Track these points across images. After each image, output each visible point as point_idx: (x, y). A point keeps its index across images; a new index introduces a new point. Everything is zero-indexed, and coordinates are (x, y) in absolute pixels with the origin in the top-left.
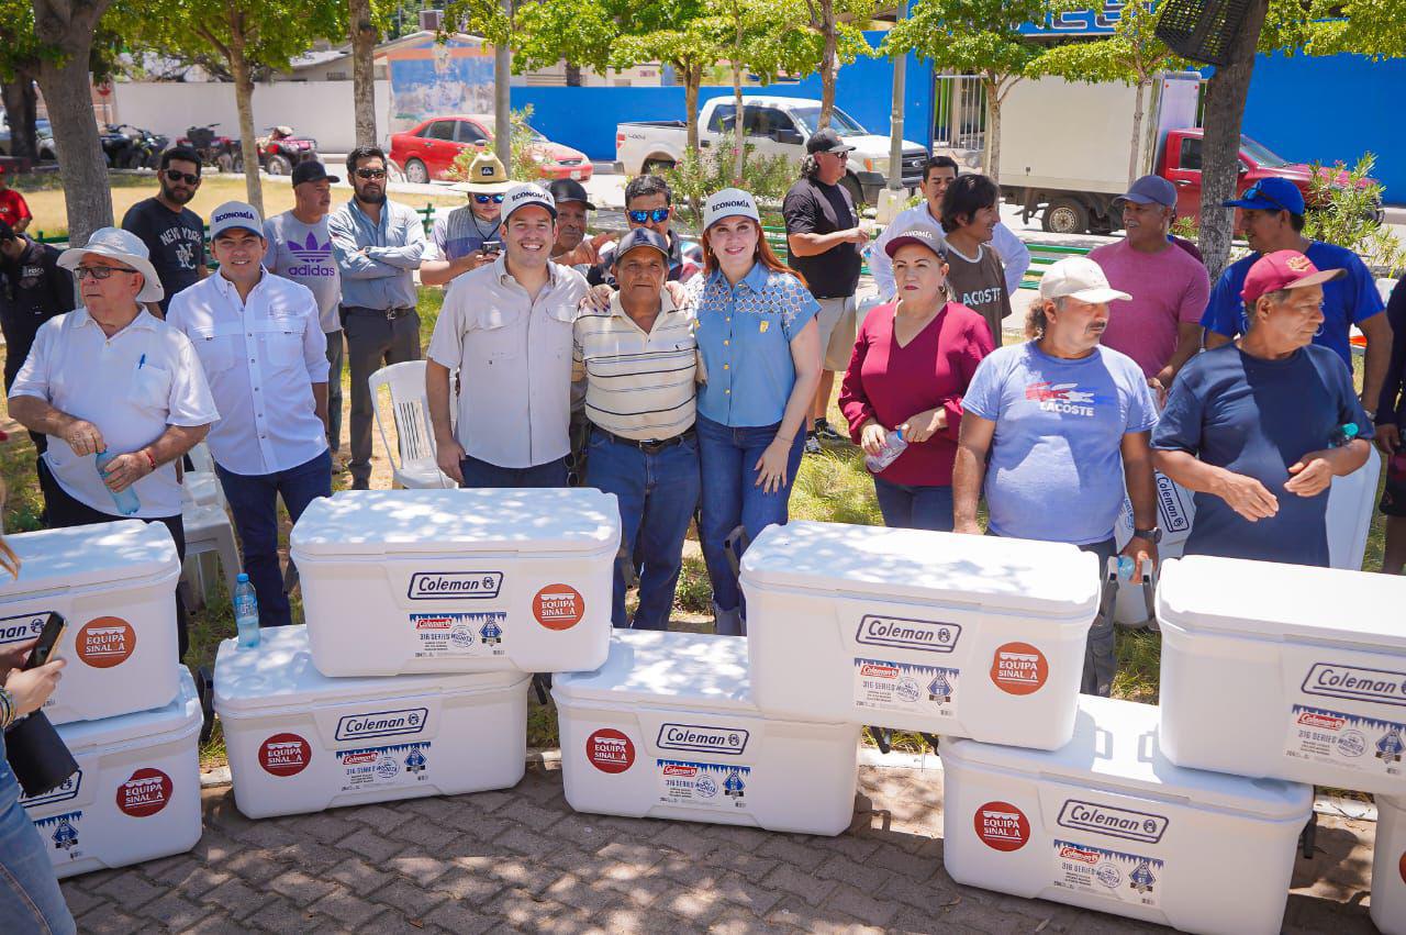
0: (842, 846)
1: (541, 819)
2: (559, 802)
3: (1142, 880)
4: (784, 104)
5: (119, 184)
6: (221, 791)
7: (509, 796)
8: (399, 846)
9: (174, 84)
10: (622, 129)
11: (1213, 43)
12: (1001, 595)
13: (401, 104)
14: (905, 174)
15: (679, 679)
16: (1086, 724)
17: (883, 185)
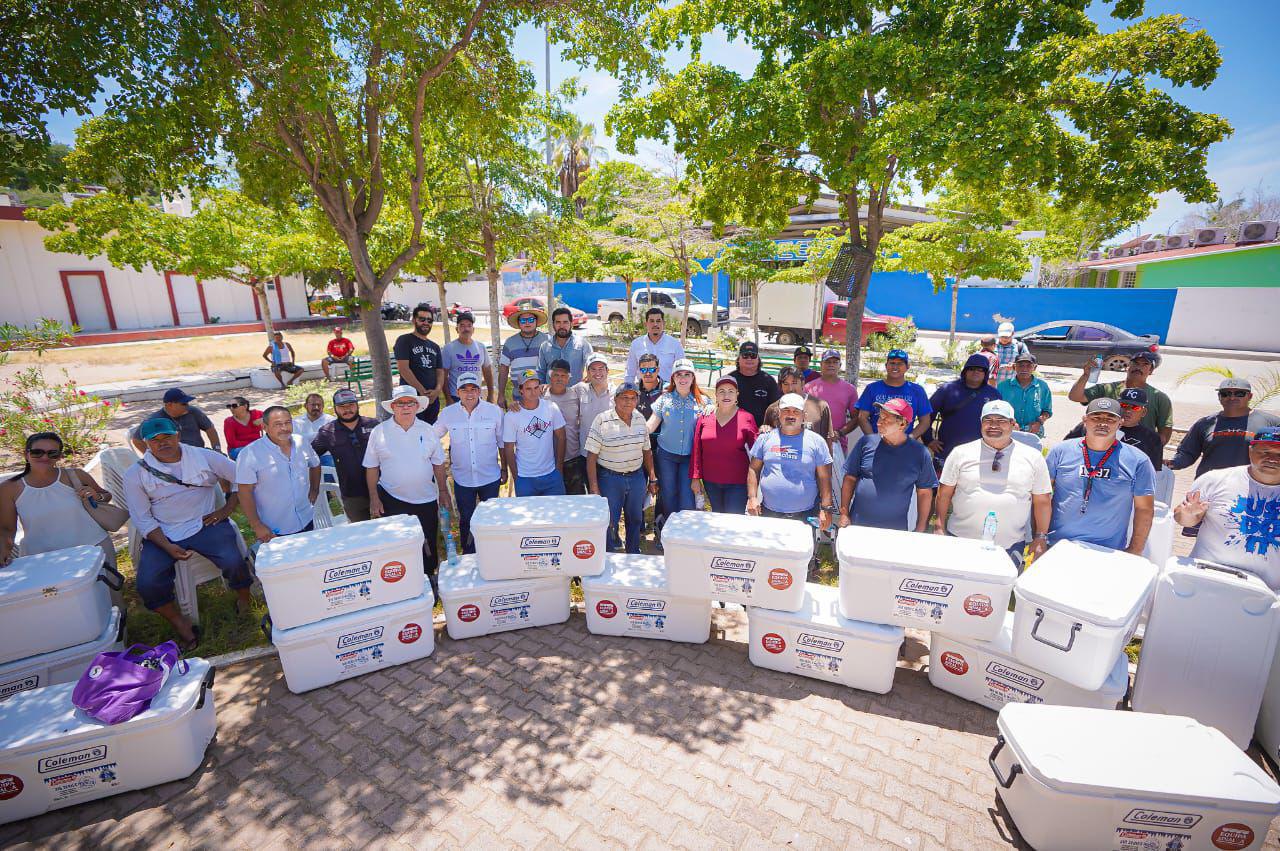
0: (707, 649)
1: (578, 637)
2: (584, 629)
3: (833, 666)
4: (666, 291)
5: (390, 328)
6: (441, 626)
7: (563, 626)
8: (518, 652)
9: (413, 283)
10: (600, 302)
11: (849, 289)
12: (772, 549)
13: (507, 291)
14: (719, 320)
15: (634, 578)
16: (808, 597)
17: (710, 325)
